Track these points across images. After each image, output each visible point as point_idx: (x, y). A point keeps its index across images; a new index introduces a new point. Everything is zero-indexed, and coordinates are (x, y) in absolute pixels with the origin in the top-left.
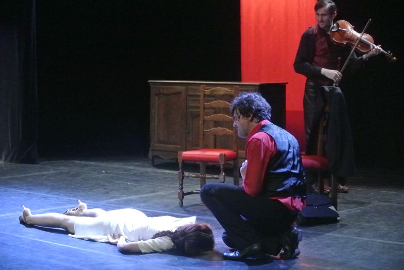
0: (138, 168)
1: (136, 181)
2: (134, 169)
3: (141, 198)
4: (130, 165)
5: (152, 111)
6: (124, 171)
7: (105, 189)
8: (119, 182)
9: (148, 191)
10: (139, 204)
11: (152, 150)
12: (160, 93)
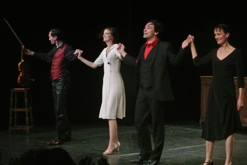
0: (193, 129)
1: (190, 137)
2: (190, 130)
3: (192, 148)
4: (188, 128)
5: (202, 95)
6: (185, 131)
7: (172, 142)
8: (180, 138)
9: (197, 144)
10: (190, 151)
11: (202, 118)
12: (207, 84)
